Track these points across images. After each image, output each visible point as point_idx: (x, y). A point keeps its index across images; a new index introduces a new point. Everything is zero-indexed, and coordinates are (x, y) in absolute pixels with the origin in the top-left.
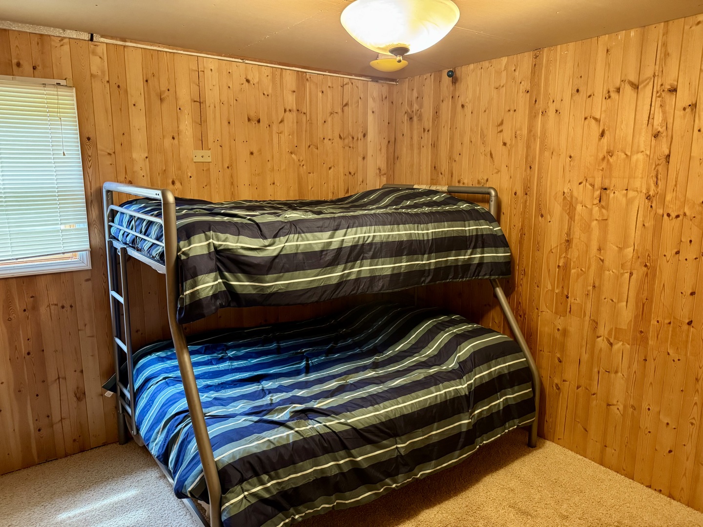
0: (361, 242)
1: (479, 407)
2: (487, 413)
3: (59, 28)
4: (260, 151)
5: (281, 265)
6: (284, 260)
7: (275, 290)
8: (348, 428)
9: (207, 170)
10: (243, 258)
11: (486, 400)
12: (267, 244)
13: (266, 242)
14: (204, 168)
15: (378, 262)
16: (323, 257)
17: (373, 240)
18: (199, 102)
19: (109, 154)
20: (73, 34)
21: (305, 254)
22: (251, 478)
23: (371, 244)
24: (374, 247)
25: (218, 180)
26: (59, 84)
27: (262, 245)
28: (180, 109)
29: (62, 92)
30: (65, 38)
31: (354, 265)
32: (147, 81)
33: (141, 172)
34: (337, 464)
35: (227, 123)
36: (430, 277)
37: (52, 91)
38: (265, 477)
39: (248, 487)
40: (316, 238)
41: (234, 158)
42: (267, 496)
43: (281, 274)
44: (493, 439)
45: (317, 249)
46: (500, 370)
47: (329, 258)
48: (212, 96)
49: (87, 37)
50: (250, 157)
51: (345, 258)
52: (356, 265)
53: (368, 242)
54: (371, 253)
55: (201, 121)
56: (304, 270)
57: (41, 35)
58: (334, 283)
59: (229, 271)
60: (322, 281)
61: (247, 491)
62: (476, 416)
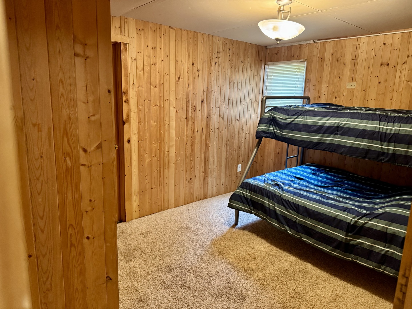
0: (336, 125)
1: (363, 240)
2: (367, 246)
3: (305, 41)
4: (386, 81)
5: (291, 127)
6: (293, 125)
7: (287, 137)
8: (279, 195)
9: (352, 92)
10: (278, 122)
11: (371, 239)
12: (287, 118)
13: (287, 117)
14: (352, 91)
15: (344, 138)
16: (311, 128)
17: (344, 125)
18: (355, 60)
19: (314, 86)
20: (308, 42)
21: (303, 125)
22: (245, 189)
23: (342, 127)
24: (344, 129)
25: (357, 97)
26: (300, 61)
27: (285, 118)
28: (345, 64)
29: (302, 64)
30: (307, 44)
31: (330, 136)
32: (333, 54)
33: (324, 93)
34: (269, 204)
35: (368, 68)
36: (388, 158)
37: (298, 64)
38: (248, 191)
39: (243, 190)
40: (311, 119)
41: (368, 85)
42: (246, 196)
43: (290, 131)
44: (365, 264)
45: (309, 124)
46: (396, 232)
47: (314, 129)
48: (362, 56)
49: (312, 42)
50: (378, 85)
51: (323, 131)
52: (331, 136)
53: (340, 126)
54: (341, 132)
55: (354, 69)
56: (300, 131)
57: (301, 45)
58: (315, 141)
59: (275, 126)
60: (309, 139)
61: (242, 191)
62: (356, 242)
